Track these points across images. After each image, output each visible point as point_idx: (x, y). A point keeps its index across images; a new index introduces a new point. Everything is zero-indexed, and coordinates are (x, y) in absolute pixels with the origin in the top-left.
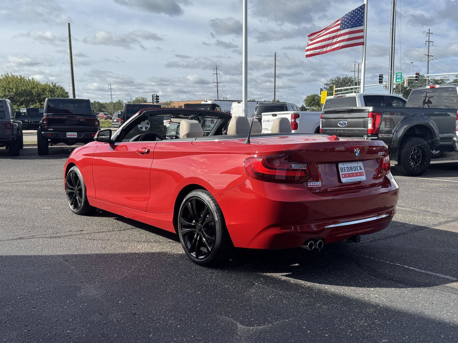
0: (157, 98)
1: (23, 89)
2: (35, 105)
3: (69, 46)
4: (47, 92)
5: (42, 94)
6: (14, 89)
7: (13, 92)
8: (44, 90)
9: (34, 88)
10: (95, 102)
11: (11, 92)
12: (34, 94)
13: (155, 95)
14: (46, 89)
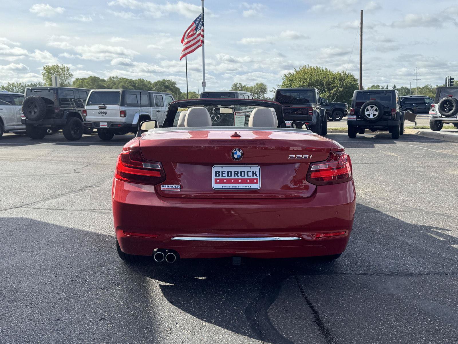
0: (450, 81)
1: (316, 79)
2: (324, 94)
3: (360, 34)
4: (337, 81)
5: (332, 83)
6: (308, 80)
7: (307, 82)
8: (334, 79)
9: (325, 78)
10: (402, 88)
11: (306, 83)
12: (325, 83)
13: (449, 78)
14: (337, 78)
